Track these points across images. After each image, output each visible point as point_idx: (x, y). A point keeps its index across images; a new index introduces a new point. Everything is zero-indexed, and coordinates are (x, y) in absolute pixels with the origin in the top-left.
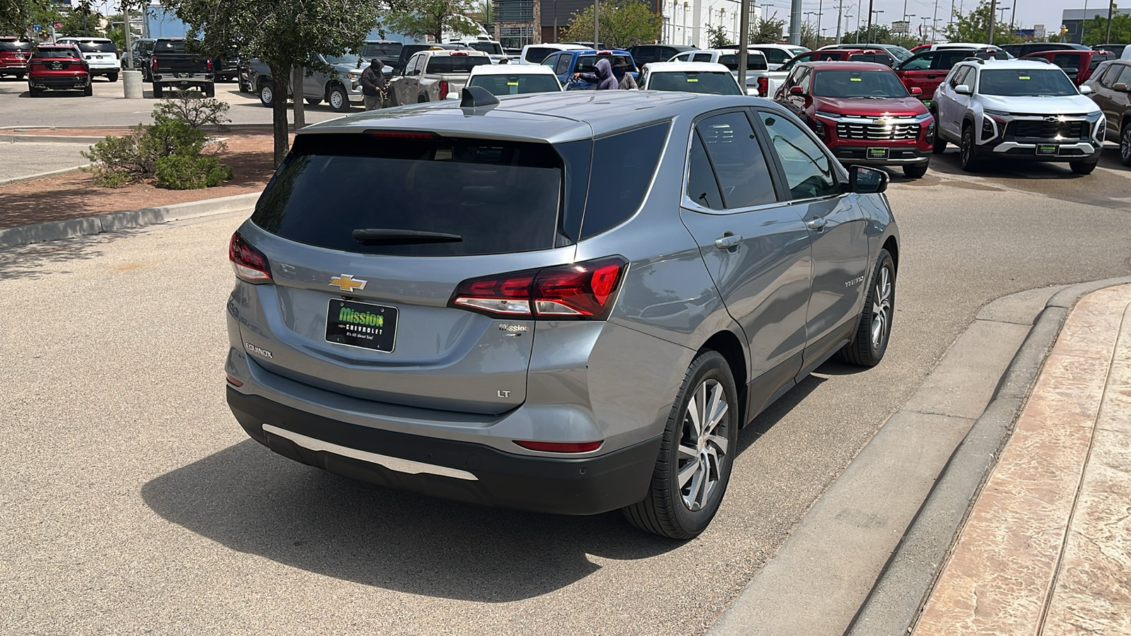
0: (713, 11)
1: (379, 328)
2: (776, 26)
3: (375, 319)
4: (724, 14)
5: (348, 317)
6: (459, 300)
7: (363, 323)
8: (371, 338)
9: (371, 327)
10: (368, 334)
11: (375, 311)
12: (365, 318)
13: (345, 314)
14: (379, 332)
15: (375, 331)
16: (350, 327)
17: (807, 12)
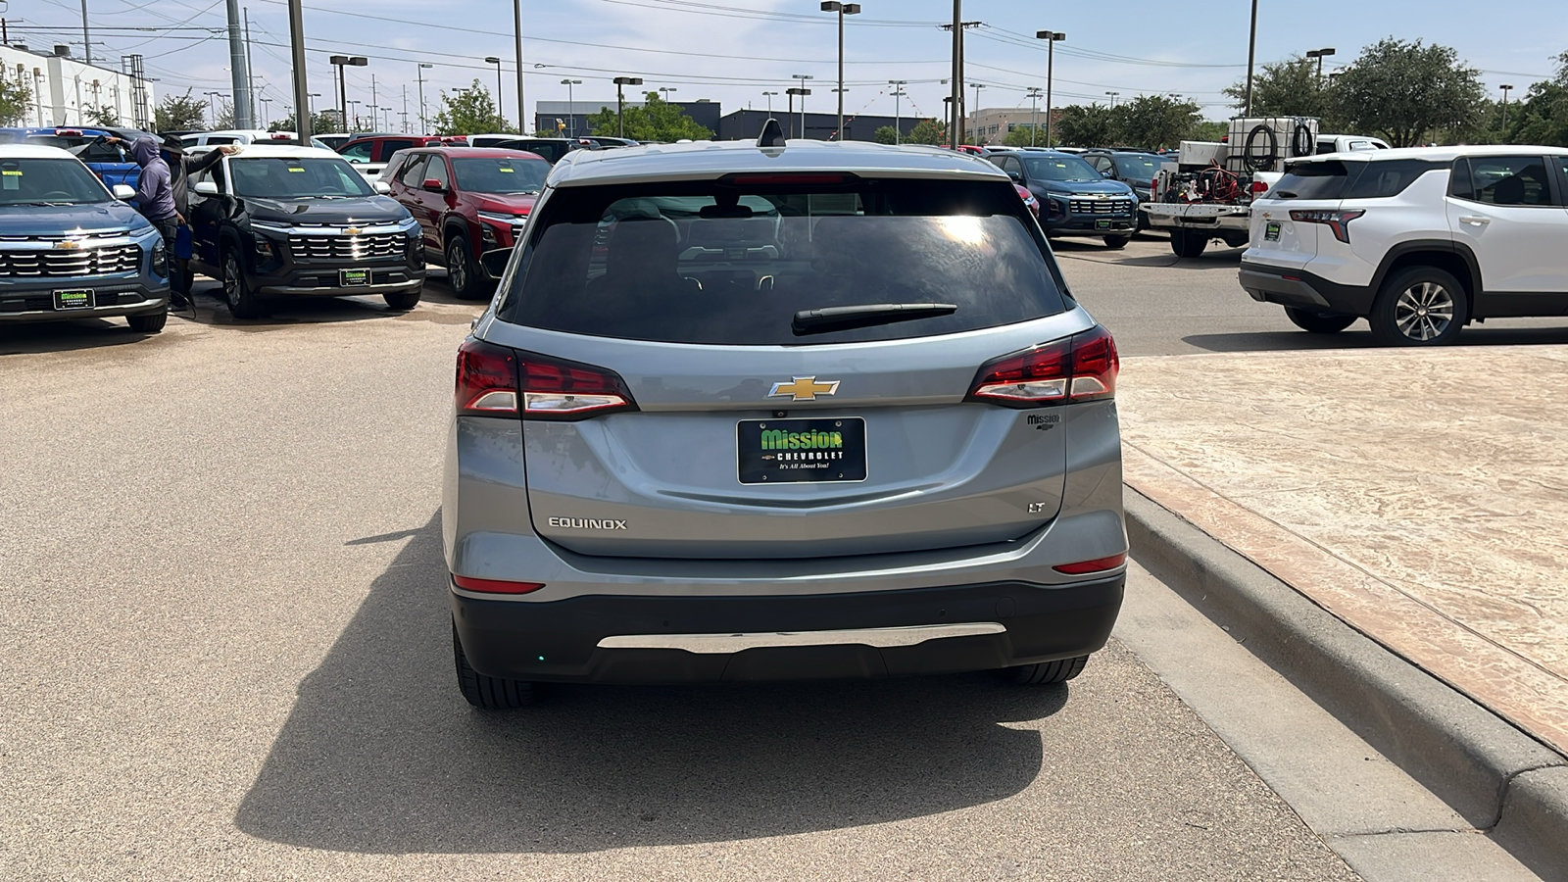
0: (81, 84)
1: (836, 450)
2: (194, 108)
3: (827, 439)
4: (98, 89)
5: (779, 442)
6: (985, 390)
7: (808, 447)
8: (825, 466)
9: (823, 451)
10: (819, 461)
11: (827, 427)
12: (810, 439)
13: (771, 439)
14: (837, 455)
15: (829, 455)
16: (784, 457)
17: (208, 92)
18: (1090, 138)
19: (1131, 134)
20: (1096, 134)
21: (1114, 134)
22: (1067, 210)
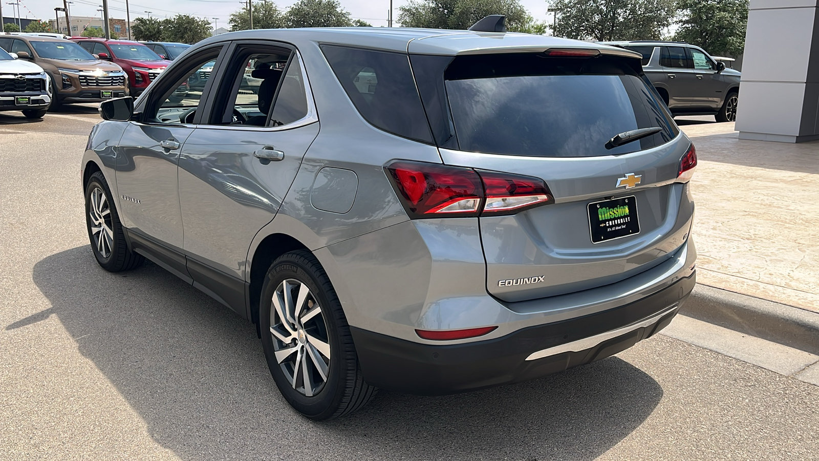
1: (627, 216)
3: (623, 210)
5: (606, 215)
7: (617, 216)
8: (624, 227)
9: (623, 218)
10: (622, 224)
11: (622, 203)
12: (617, 211)
13: (603, 213)
14: (628, 219)
15: (625, 220)
16: (609, 224)
18: (151, 36)
19: (176, 35)
20: (155, 34)
21: (167, 35)
22: (199, 77)
